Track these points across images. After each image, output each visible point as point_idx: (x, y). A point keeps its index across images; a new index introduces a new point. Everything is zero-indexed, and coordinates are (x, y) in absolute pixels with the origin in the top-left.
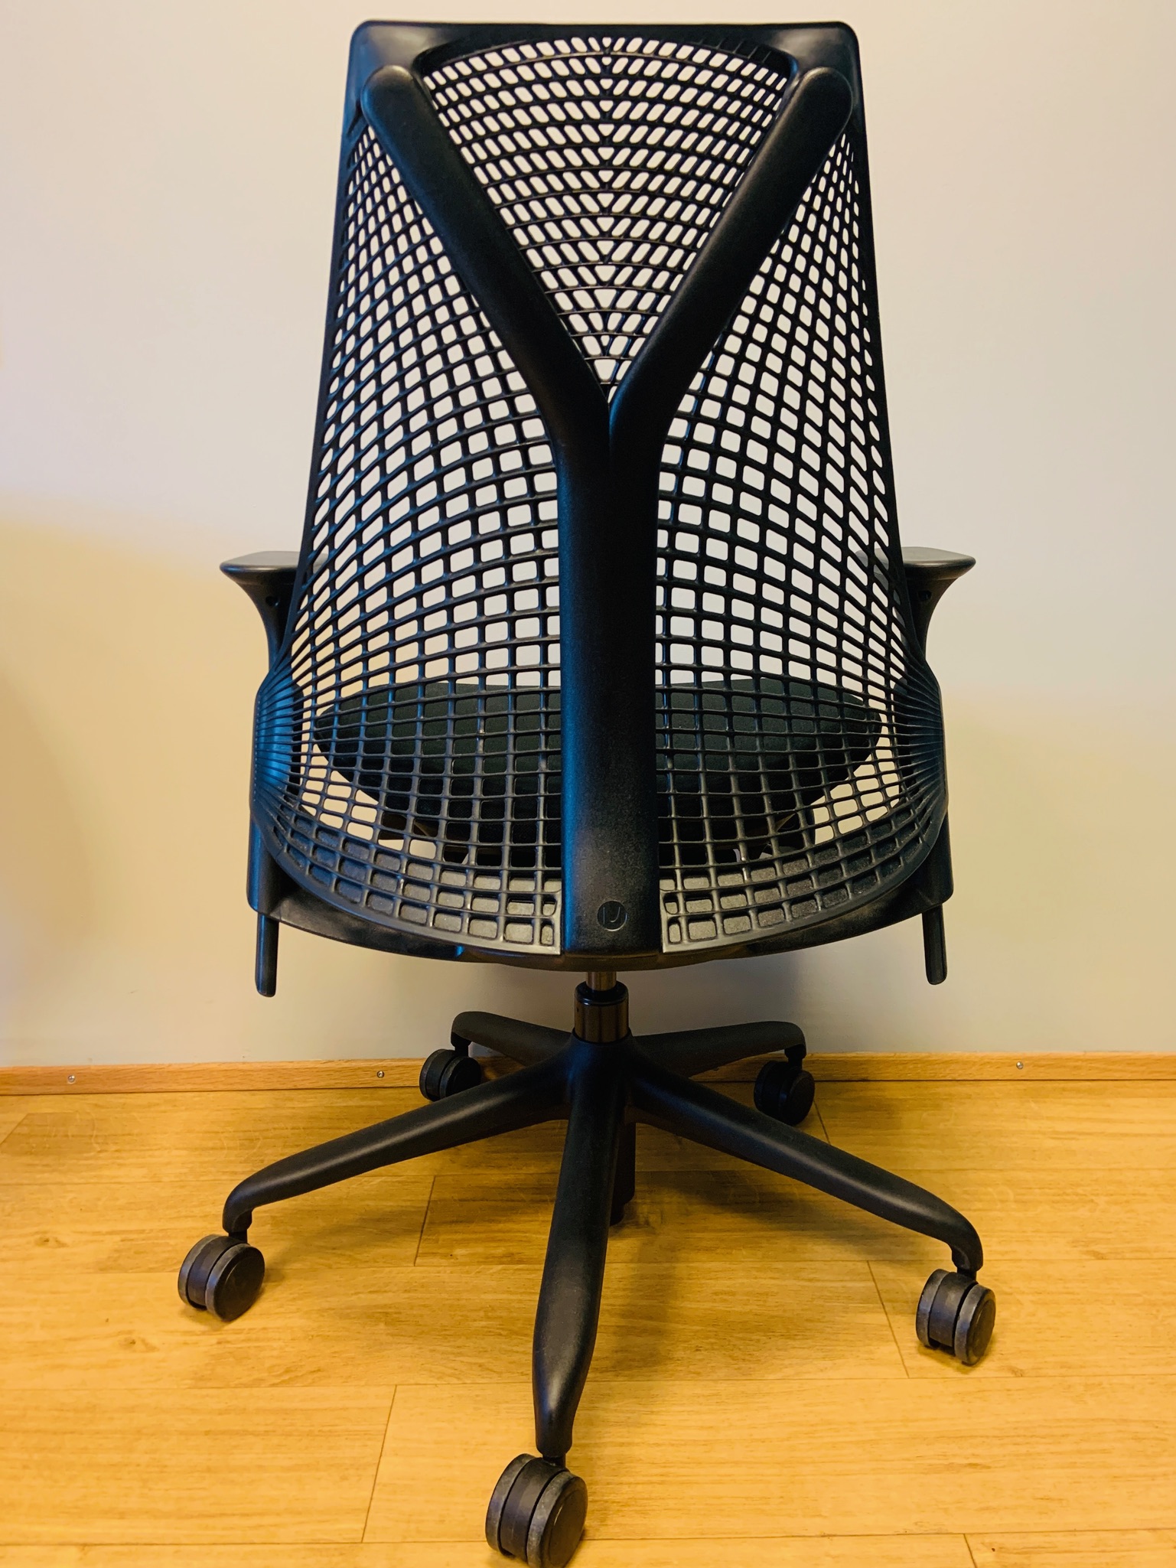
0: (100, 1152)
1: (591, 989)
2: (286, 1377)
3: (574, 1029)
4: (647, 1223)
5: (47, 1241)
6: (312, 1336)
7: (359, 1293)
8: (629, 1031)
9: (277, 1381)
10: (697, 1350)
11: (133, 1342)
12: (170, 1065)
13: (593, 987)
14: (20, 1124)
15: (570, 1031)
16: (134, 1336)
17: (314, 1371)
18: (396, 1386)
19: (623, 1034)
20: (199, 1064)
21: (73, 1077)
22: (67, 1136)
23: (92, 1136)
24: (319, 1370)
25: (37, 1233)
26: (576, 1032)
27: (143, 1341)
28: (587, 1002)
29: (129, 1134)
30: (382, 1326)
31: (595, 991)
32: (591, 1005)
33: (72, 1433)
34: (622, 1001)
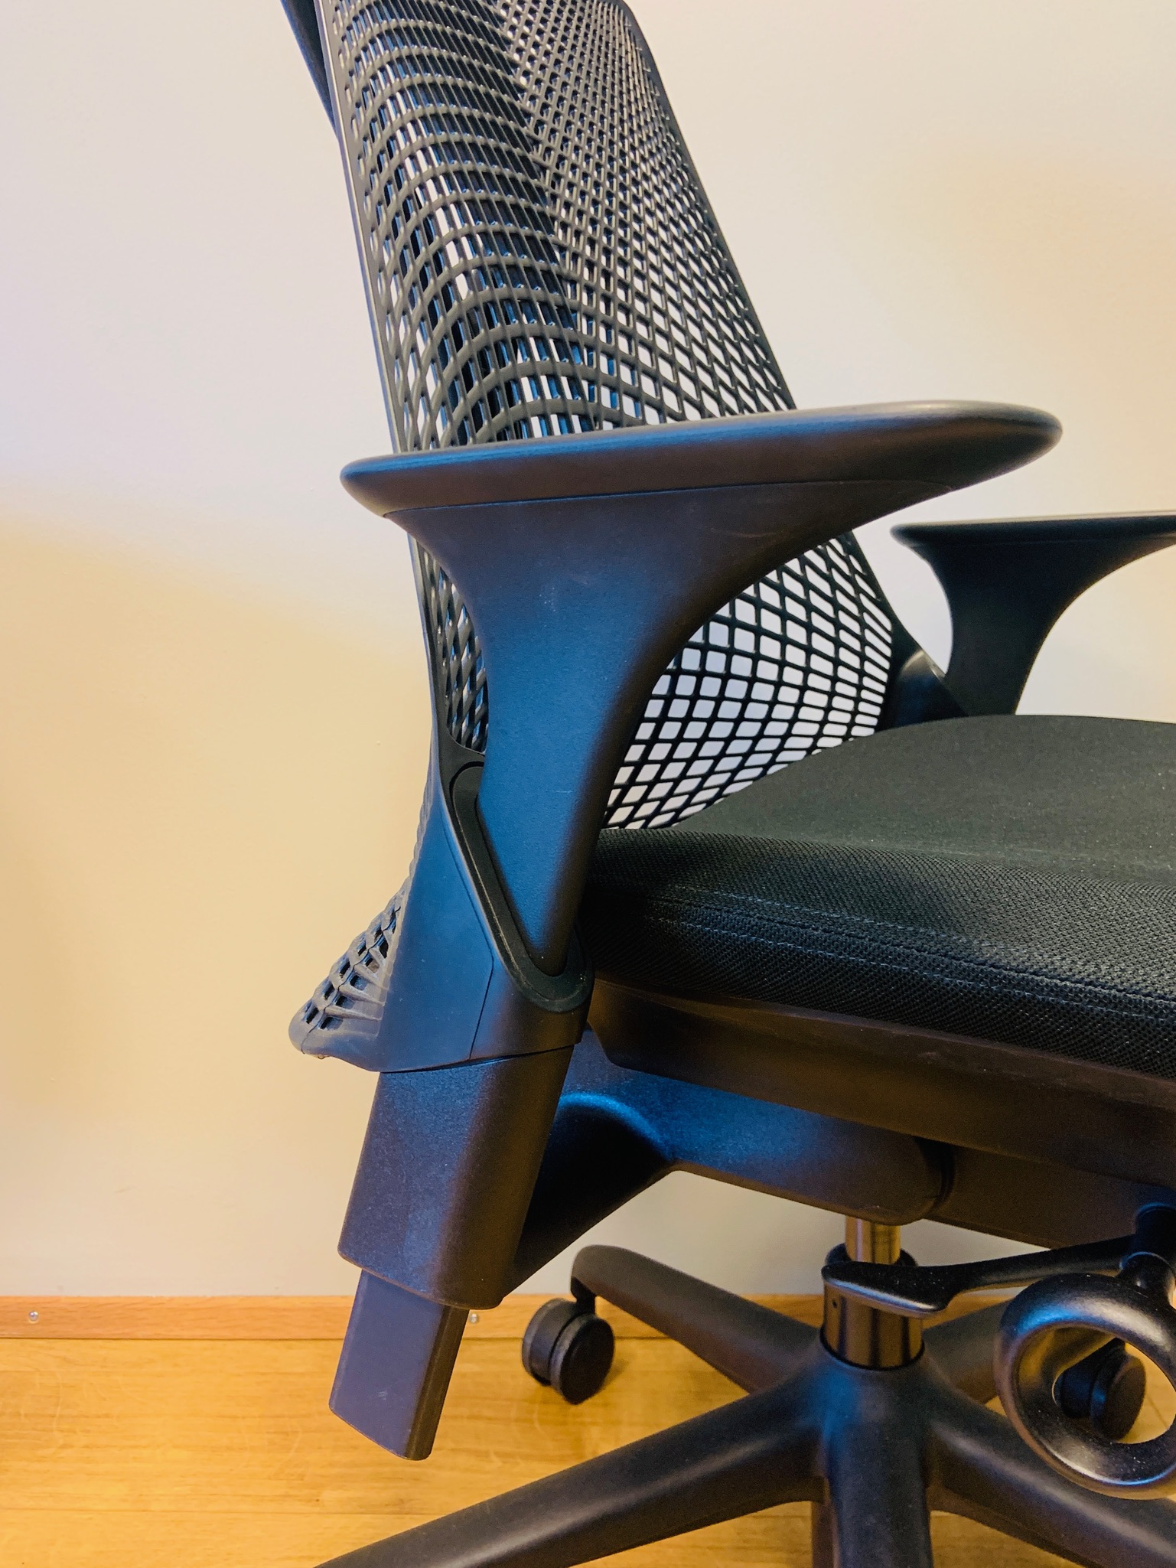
21: (36, 1313)
22: (19, 1414)
23: (53, 1416)
29: (107, 1416)
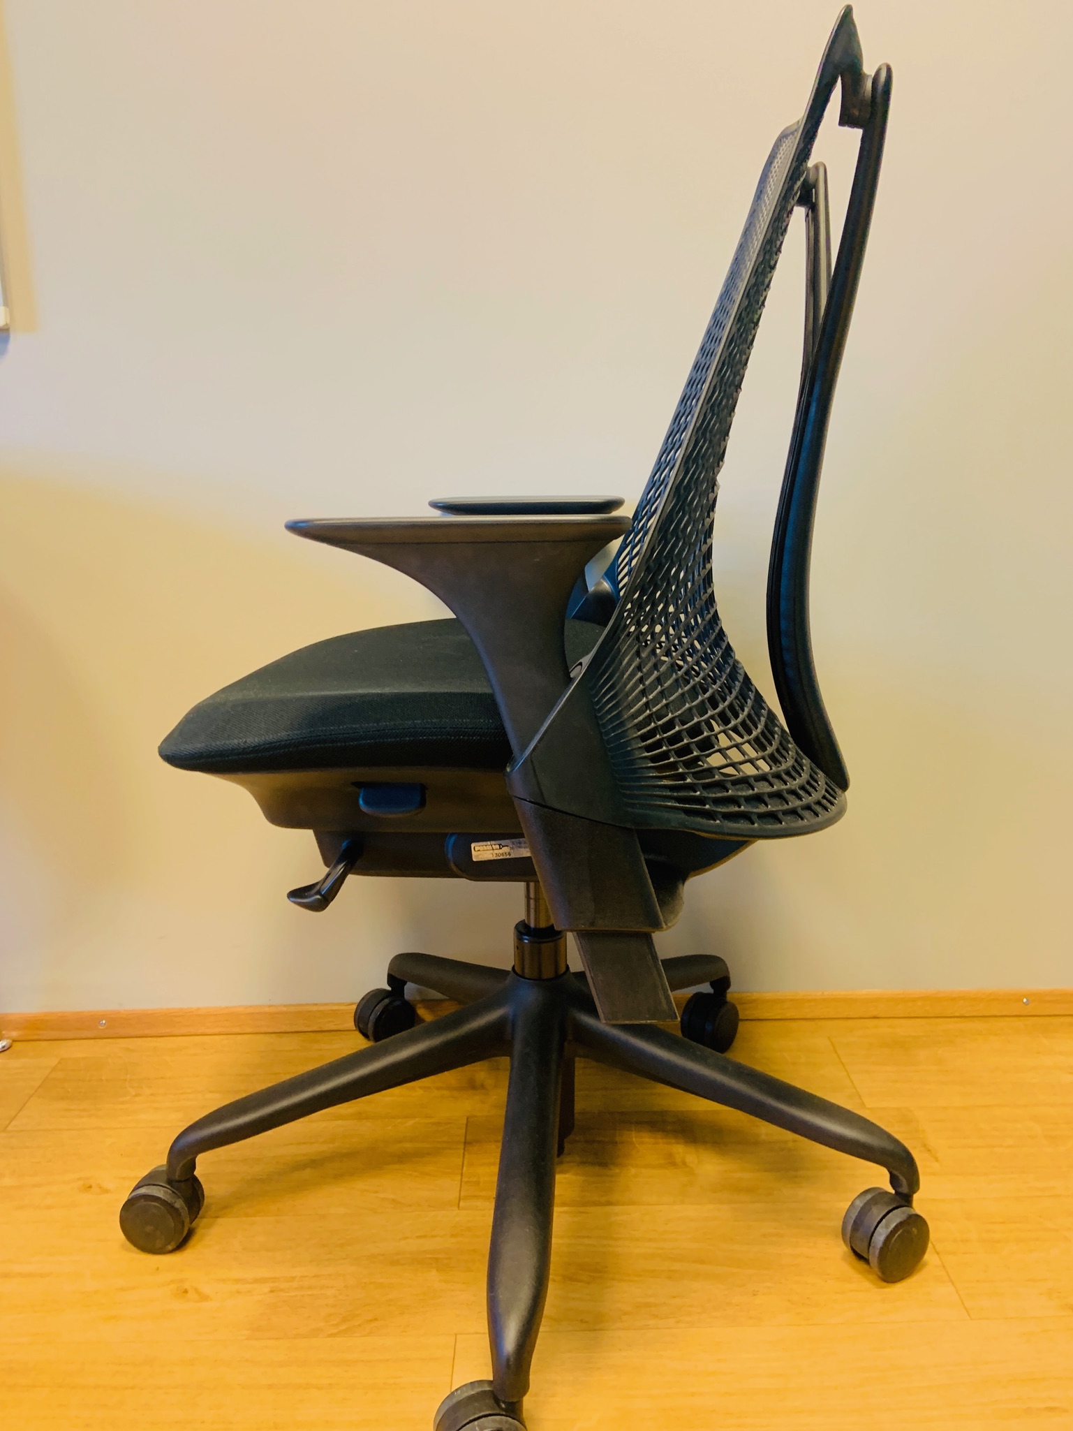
0: (137, 1095)
1: (530, 927)
2: (343, 1327)
3: (513, 967)
4: (684, 1164)
5: (90, 1187)
6: (365, 1283)
7: (407, 1238)
8: (567, 967)
9: (335, 1331)
10: (754, 1295)
11: (186, 1291)
12: (199, 1009)
13: (532, 925)
14: (54, 1069)
15: (509, 968)
16: (186, 1286)
17: (371, 1321)
18: (456, 1335)
19: (563, 969)
20: (227, 1008)
21: (104, 1022)
22: (101, 1080)
23: (126, 1080)
24: (376, 1319)
25: (79, 1179)
26: (516, 968)
27: (196, 1290)
28: (526, 939)
29: (162, 1078)
30: (434, 1272)
31: (534, 929)
32: (530, 942)
33: (132, 1388)
34: (560, 938)
